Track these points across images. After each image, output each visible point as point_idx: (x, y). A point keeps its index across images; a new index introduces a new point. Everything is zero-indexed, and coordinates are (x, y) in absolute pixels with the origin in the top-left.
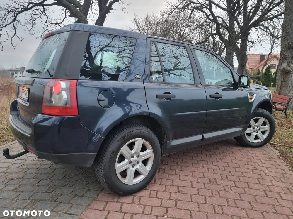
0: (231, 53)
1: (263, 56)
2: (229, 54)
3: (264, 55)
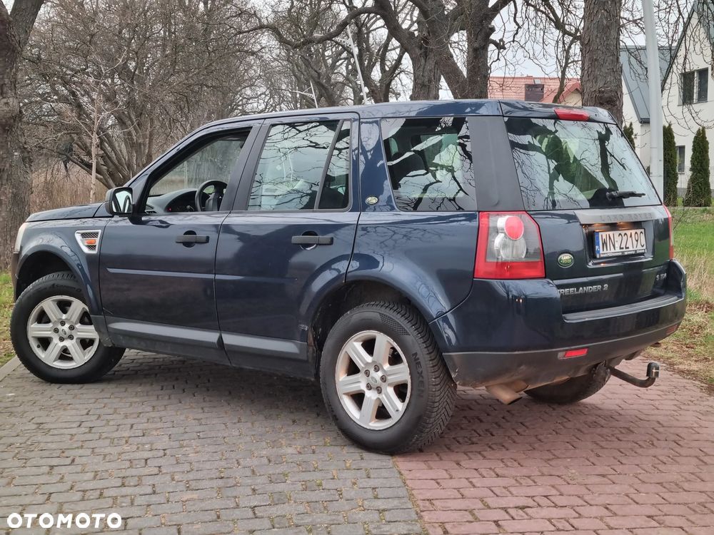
0: (430, 81)
1: (536, 86)
2: (423, 85)
3: (538, 82)
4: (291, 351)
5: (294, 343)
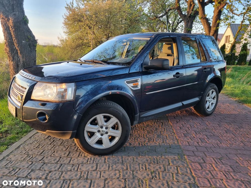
4: (197, 100)
5: (198, 97)
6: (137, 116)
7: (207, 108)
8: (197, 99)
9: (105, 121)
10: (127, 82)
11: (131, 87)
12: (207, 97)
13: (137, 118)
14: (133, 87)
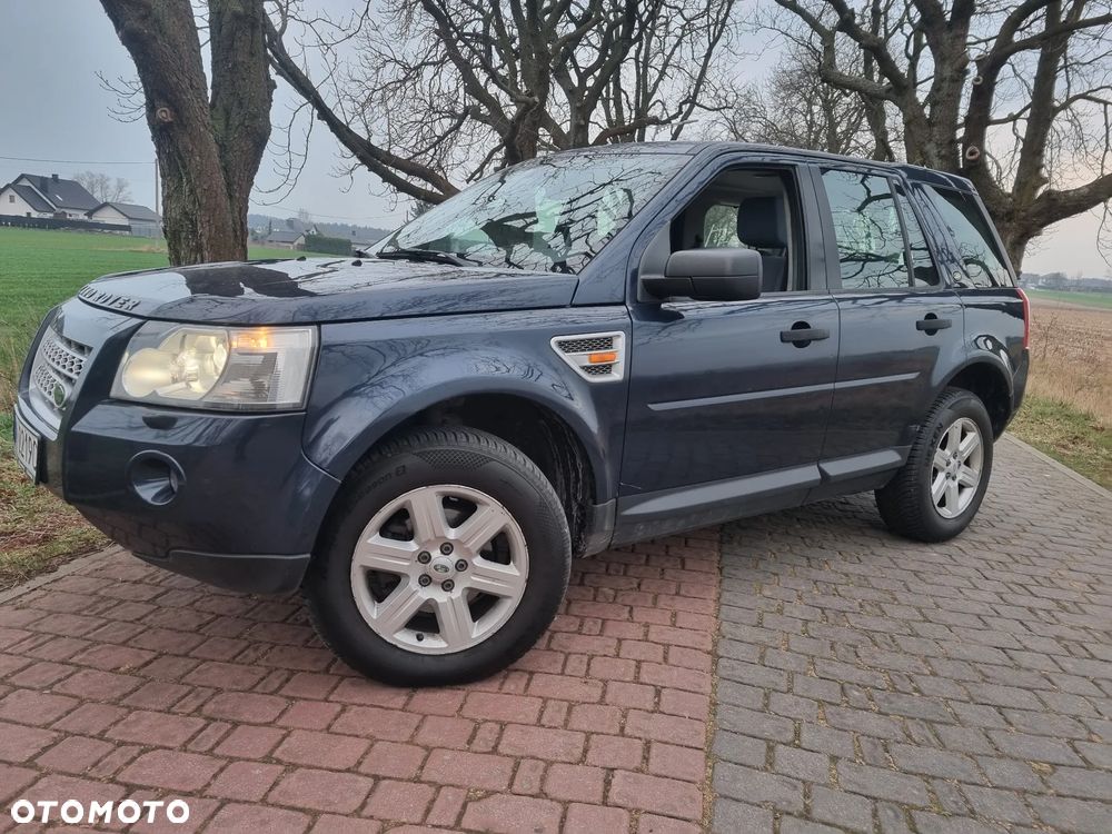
4: (894, 460)
5: (895, 450)
6: (605, 508)
7: (936, 503)
8: (889, 457)
9: (447, 518)
10: (560, 344)
11: (583, 368)
12: (939, 449)
13: (604, 517)
14: (586, 369)
